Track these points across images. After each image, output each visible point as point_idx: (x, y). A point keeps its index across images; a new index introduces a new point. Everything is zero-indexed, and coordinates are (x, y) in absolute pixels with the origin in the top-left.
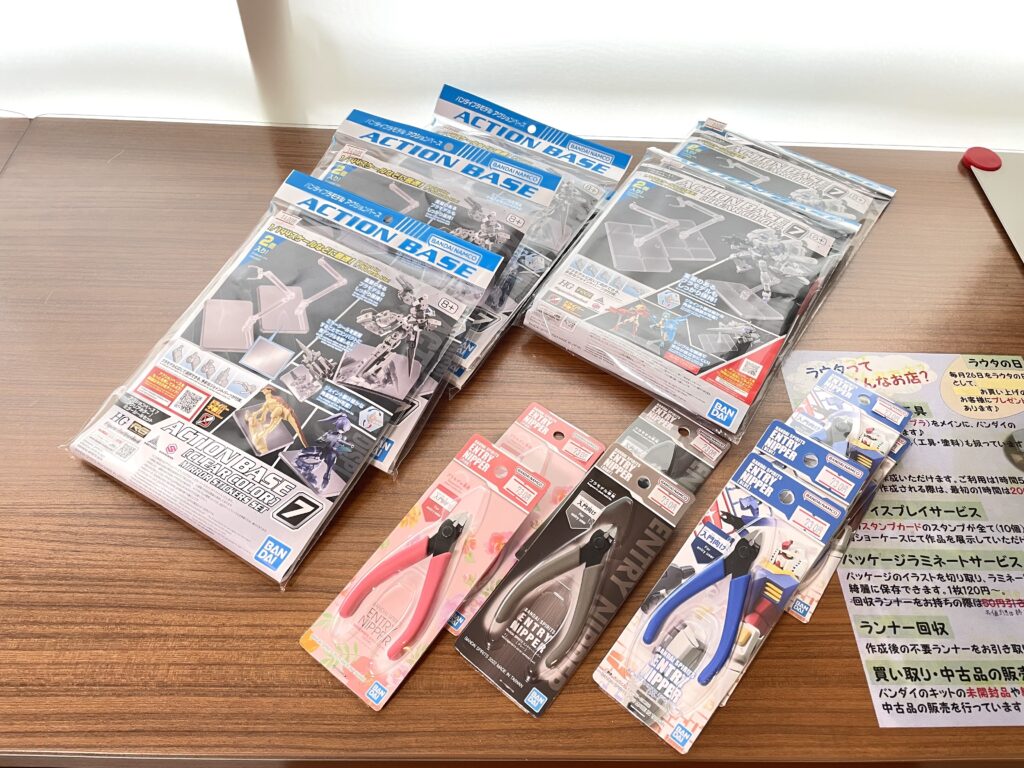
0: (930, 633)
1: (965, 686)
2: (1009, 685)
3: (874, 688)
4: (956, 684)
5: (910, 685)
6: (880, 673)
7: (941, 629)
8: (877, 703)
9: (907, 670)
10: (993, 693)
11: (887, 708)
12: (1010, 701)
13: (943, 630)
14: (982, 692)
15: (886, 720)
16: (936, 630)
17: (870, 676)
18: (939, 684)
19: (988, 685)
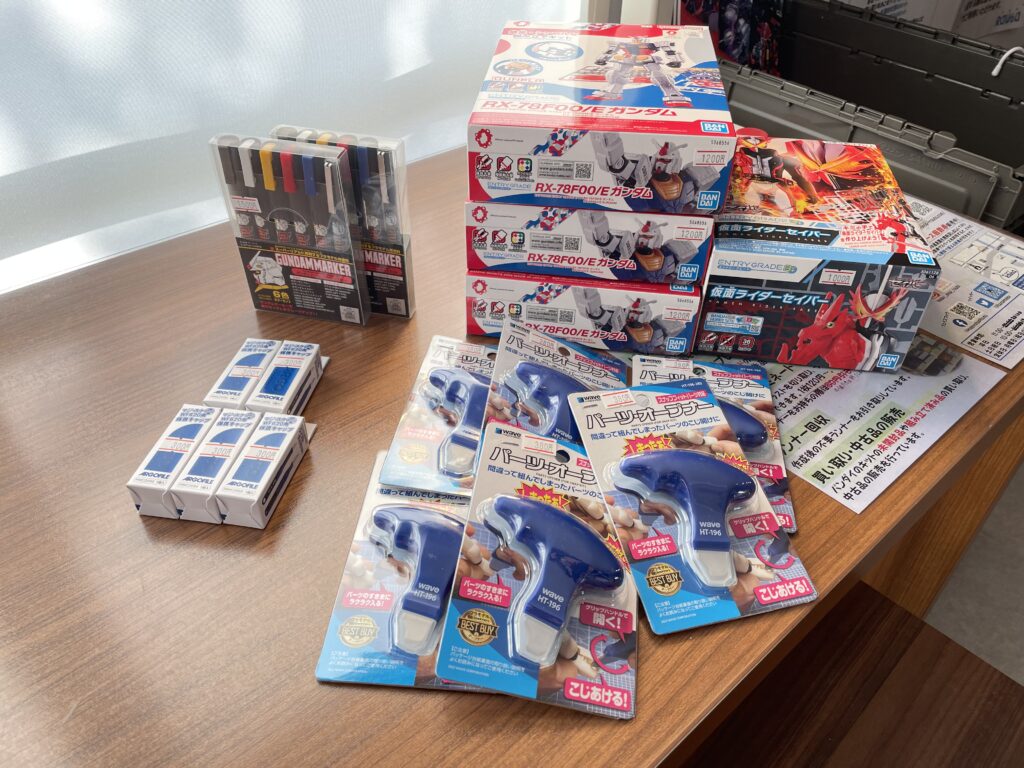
0: (819, 428)
1: (875, 446)
2: (897, 426)
3: (826, 488)
4: (869, 449)
5: (845, 470)
6: (817, 475)
7: (822, 420)
8: (839, 497)
9: (832, 462)
10: (893, 438)
11: (847, 496)
12: (908, 434)
13: (825, 420)
14: (888, 442)
15: (857, 505)
16: (820, 423)
18: (859, 456)
19: (885, 435)
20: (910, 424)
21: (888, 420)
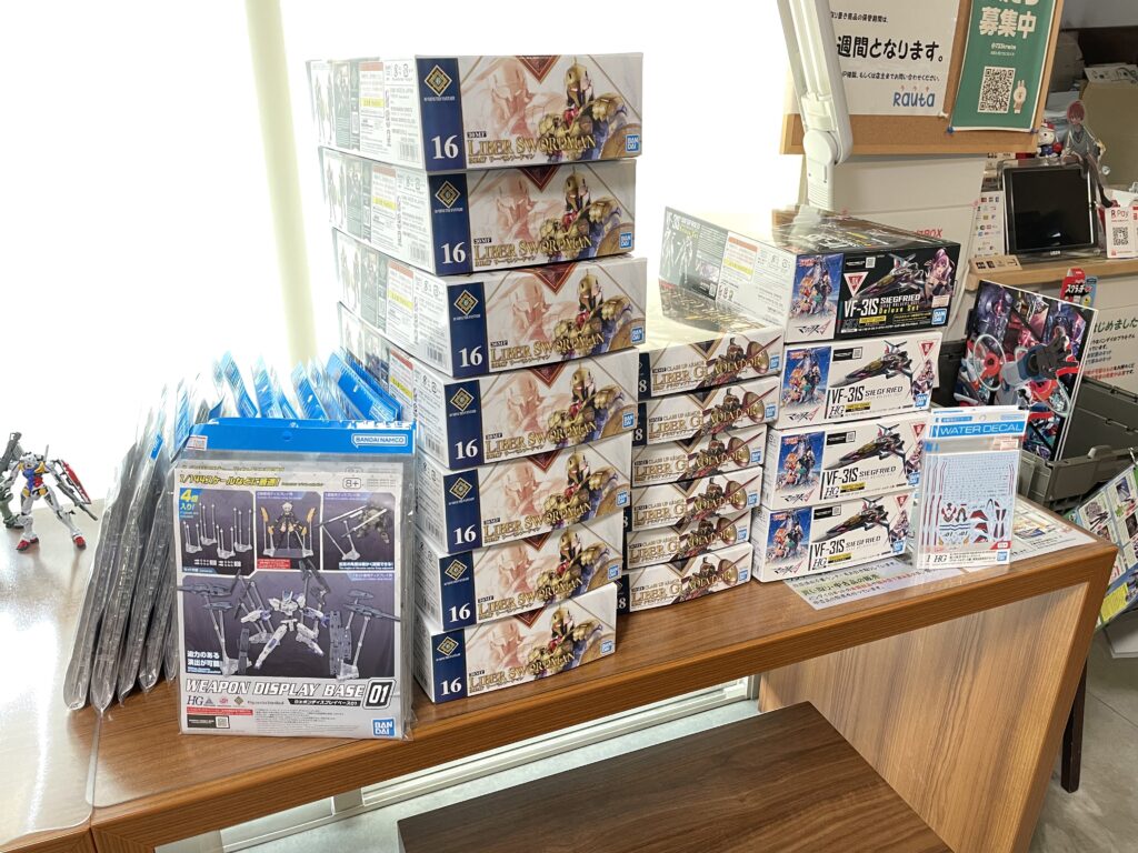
1: (849, 587)
2: (870, 582)
3: (806, 598)
4: (844, 587)
5: (823, 593)
6: (806, 593)
8: (811, 603)
9: (818, 589)
10: (863, 586)
11: (815, 602)
12: (874, 586)
14: (859, 587)
15: (817, 607)
17: (802, 595)
18: (837, 589)
19: (860, 584)
20: (880, 582)
21: (867, 579)
